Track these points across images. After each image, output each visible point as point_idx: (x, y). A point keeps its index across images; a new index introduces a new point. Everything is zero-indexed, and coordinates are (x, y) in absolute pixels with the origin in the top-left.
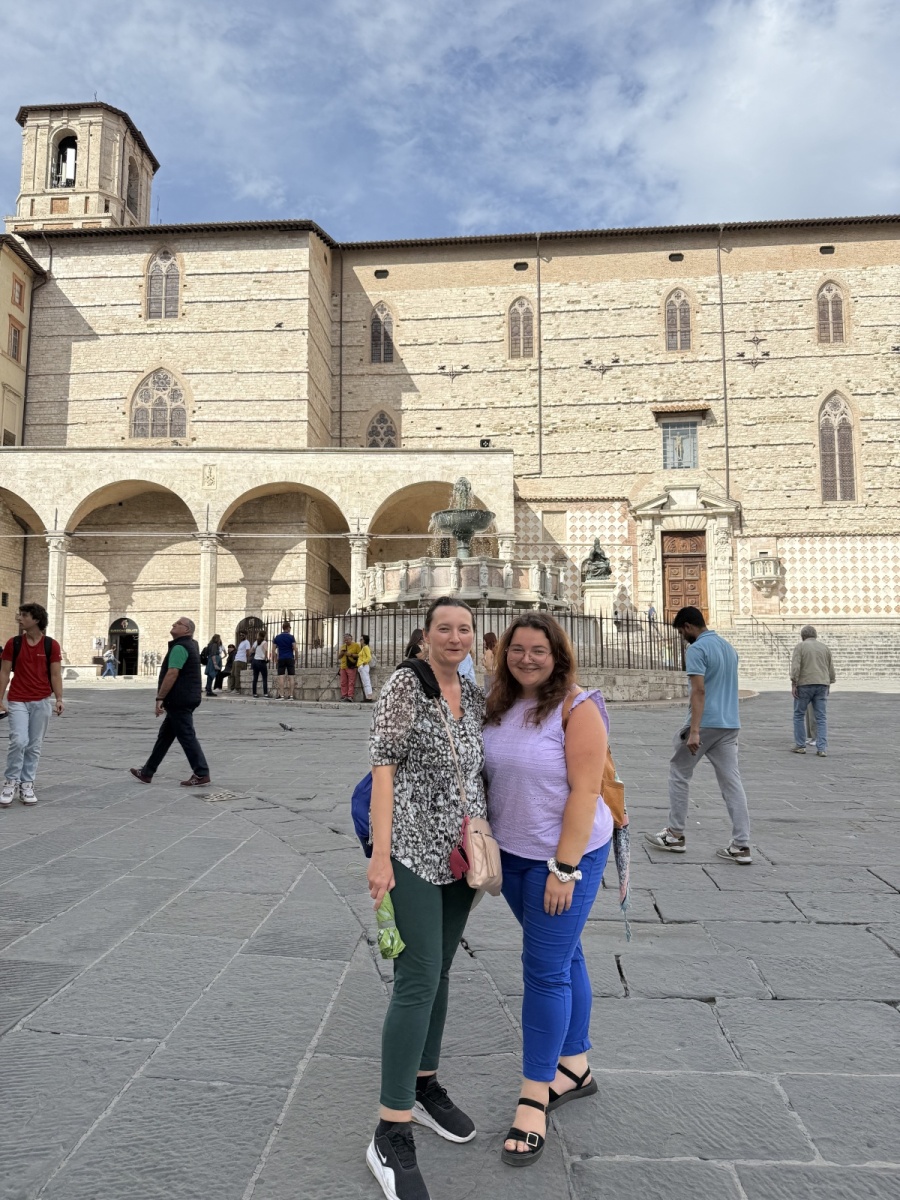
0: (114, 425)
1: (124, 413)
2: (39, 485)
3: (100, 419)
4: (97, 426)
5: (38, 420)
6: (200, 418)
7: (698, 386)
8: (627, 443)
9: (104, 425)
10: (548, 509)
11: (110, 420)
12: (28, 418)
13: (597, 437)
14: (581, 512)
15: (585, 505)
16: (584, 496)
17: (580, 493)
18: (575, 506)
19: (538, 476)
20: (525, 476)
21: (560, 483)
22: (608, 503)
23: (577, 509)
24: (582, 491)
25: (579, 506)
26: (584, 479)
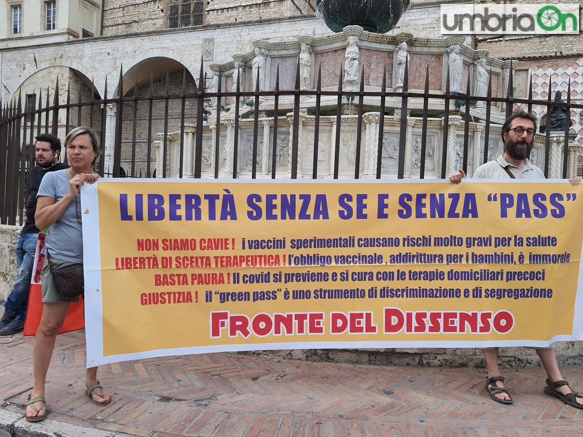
0: (156, 21)
1: (162, 11)
2: (97, 66)
3: (147, 17)
4: (145, 23)
5: (110, 22)
6: (213, 8)
9: (150, 21)
11: (153, 17)
12: (105, 21)
14: (543, 69)
15: (547, 63)
16: (548, 55)
17: (542, 53)
18: (537, 64)
19: (501, 39)
20: (489, 40)
21: (523, 45)
22: (571, 60)
23: (539, 67)
24: (545, 50)
25: (541, 64)
26: (547, 39)
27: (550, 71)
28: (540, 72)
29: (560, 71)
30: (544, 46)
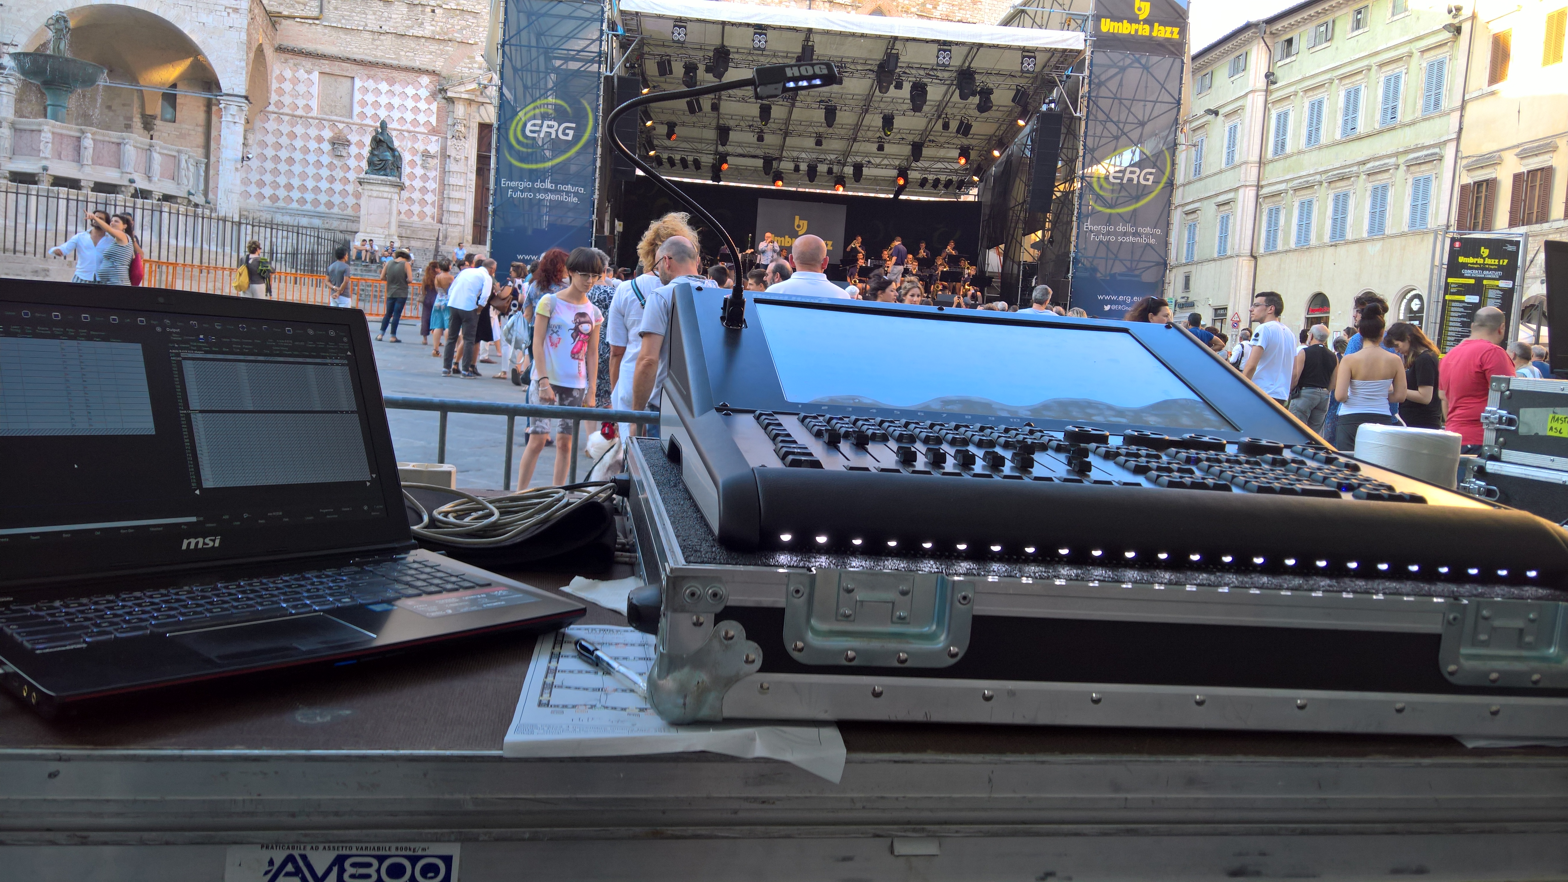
10: (327, 70)
14: (375, 82)
15: (380, 73)
16: (381, 60)
17: (376, 56)
18: (366, 72)
19: (317, 22)
20: (298, 20)
21: (348, 38)
22: (413, 75)
23: (369, 78)
24: (379, 54)
25: (372, 73)
26: (382, 37)
27: (384, 87)
28: (370, 84)
29: (397, 88)
30: (377, 46)
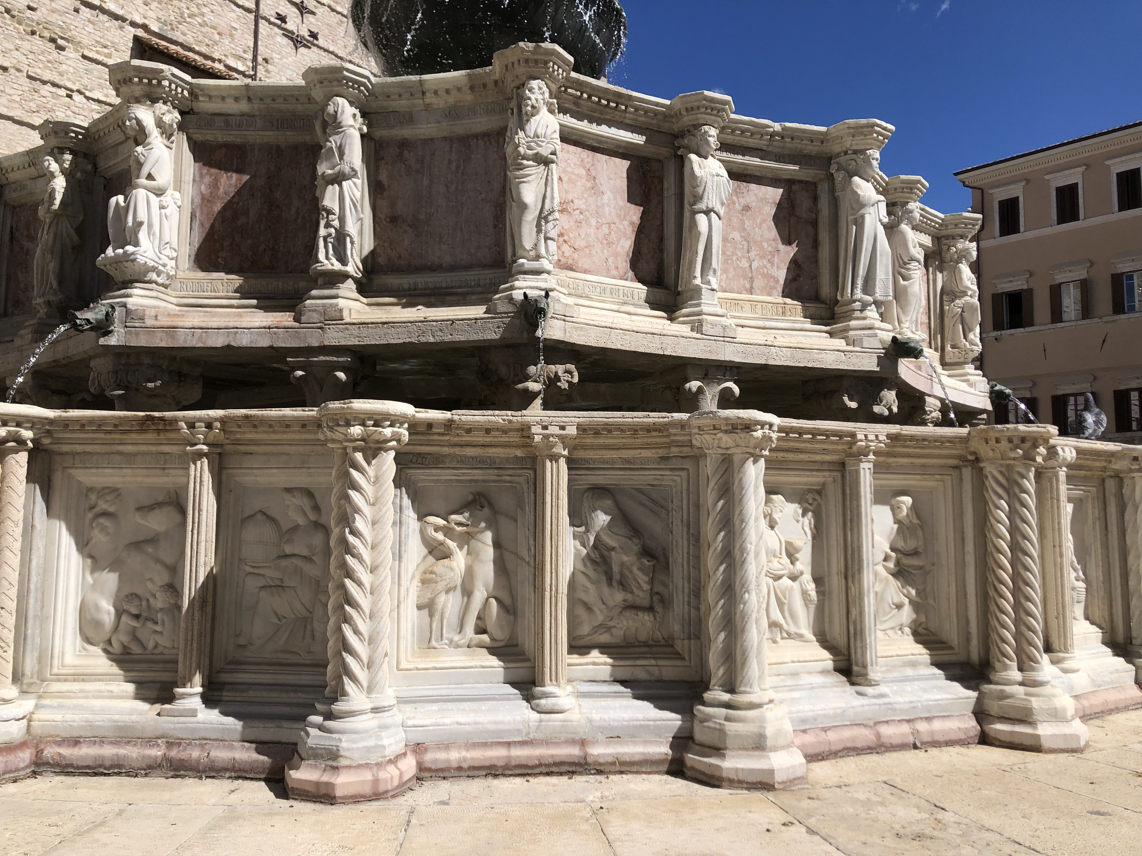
7: (217, 37)
8: (85, 81)
13: (26, 46)
